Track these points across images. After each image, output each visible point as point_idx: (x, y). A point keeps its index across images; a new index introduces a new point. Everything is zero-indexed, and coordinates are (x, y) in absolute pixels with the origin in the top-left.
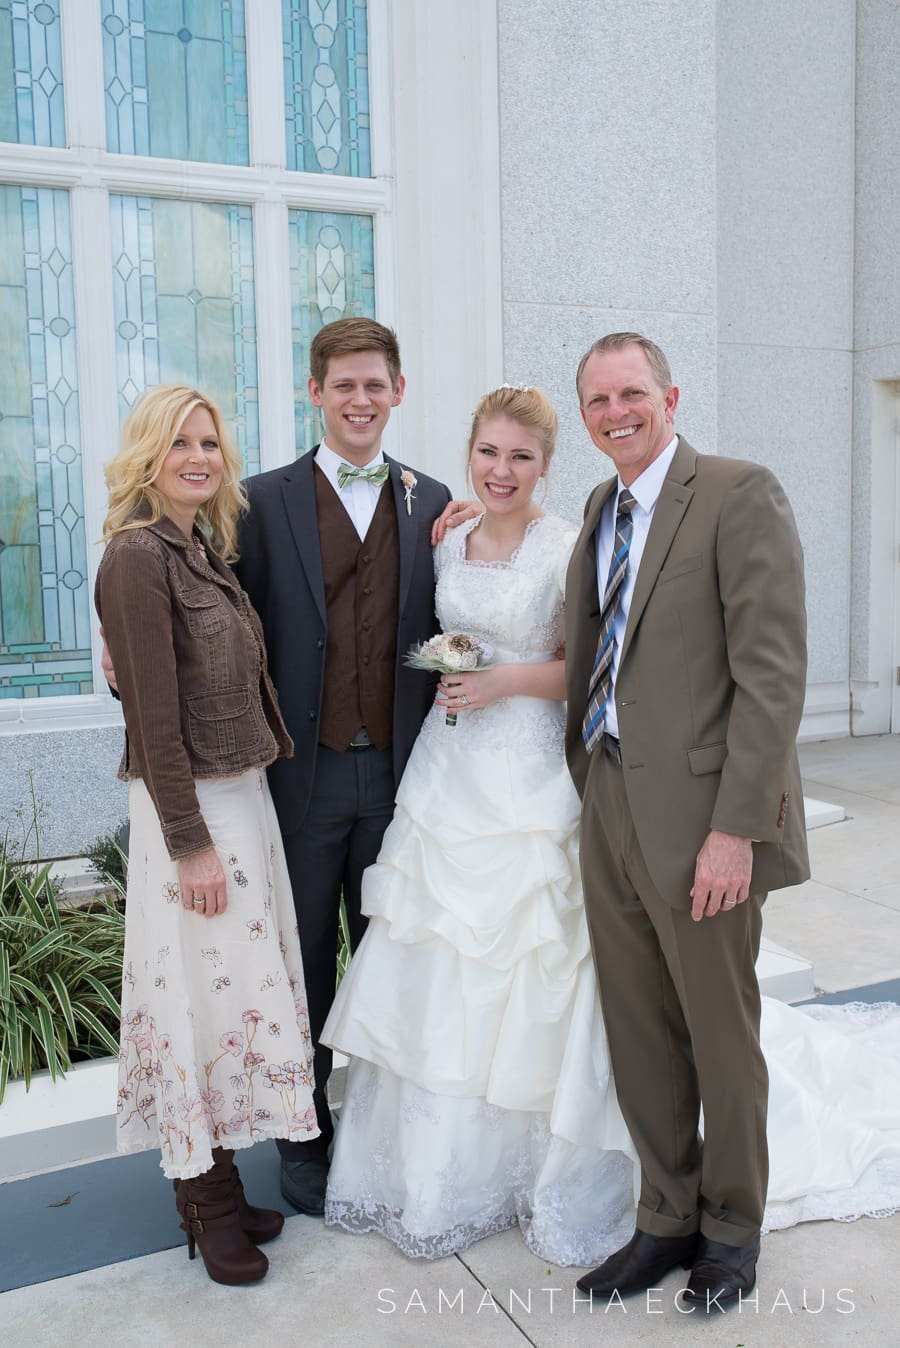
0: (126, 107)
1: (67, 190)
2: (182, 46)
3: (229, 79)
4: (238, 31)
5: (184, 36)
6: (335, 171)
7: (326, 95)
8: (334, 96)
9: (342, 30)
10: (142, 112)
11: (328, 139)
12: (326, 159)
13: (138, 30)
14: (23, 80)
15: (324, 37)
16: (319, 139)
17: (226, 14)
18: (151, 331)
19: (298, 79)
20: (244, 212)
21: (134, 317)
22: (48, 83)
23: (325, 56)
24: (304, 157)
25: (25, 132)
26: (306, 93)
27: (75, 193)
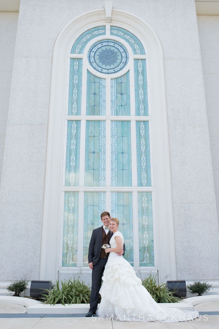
0: (114, 180)
1: (105, 192)
2: (122, 171)
3: (129, 175)
4: (130, 168)
5: (123, 170)
6: (146, 186)
7: (144, 175)
8: (145, 175)
9: (146, 166)
10: (116, 181)
11: (144, 181)
12: (144, 184)
13: (116, 170)
14: (100, 178)
15: (144, 167)
16: (143, 182)
17: (129, 166)
18: (117, 211)
19: (140, 173)
20: (131, 193)
21: (114, 209)
22: (104, 178)
23: (144, 170)
24: (141, 184)
25: (100, 185)
26: (141, 175)
27: (106, 192)
